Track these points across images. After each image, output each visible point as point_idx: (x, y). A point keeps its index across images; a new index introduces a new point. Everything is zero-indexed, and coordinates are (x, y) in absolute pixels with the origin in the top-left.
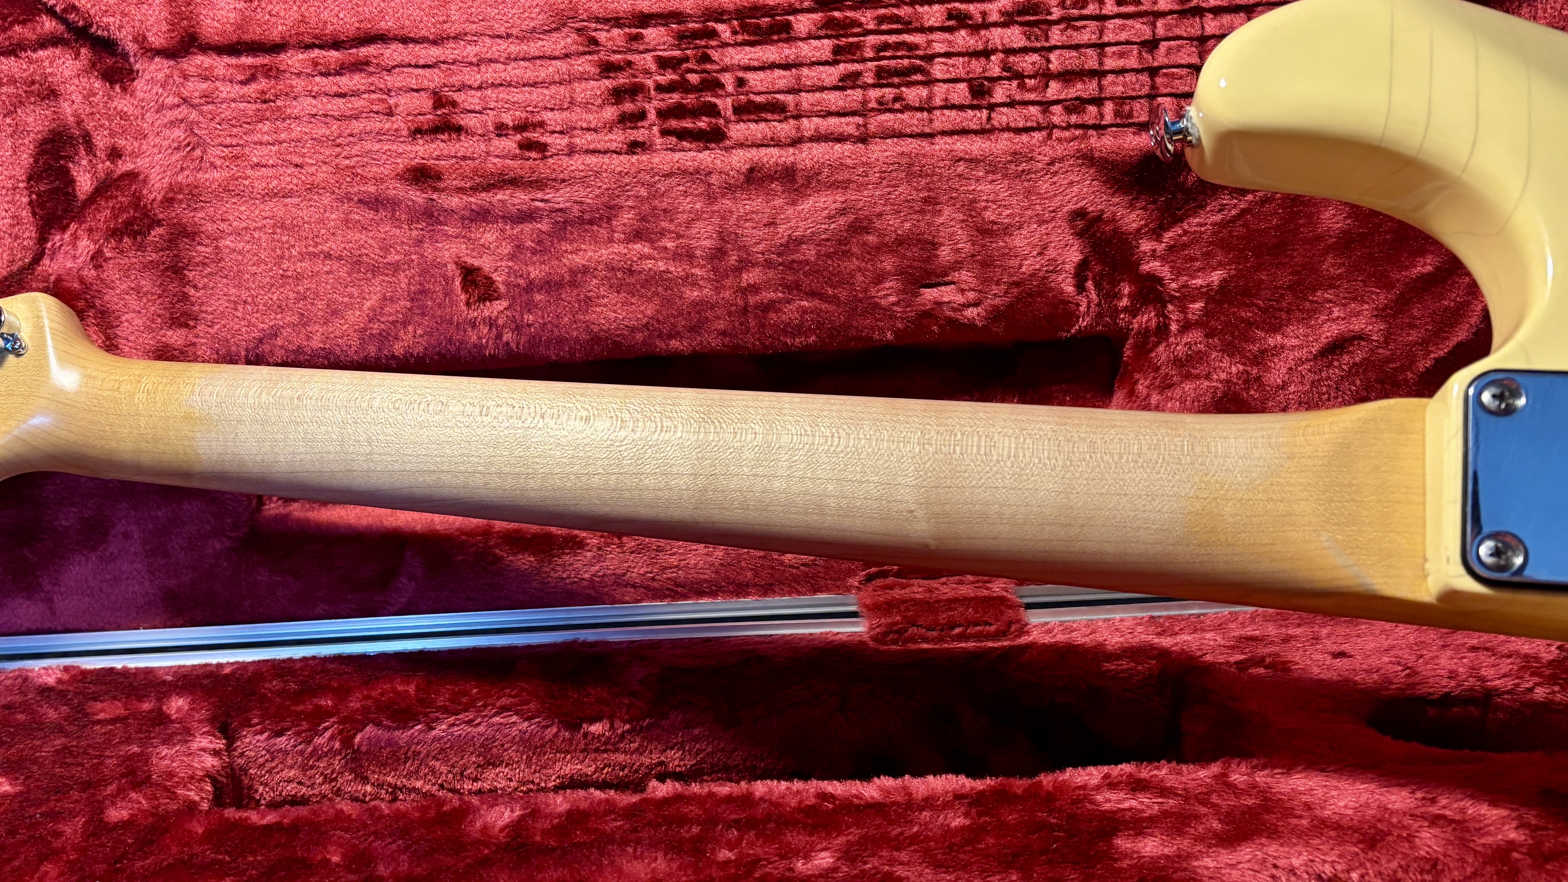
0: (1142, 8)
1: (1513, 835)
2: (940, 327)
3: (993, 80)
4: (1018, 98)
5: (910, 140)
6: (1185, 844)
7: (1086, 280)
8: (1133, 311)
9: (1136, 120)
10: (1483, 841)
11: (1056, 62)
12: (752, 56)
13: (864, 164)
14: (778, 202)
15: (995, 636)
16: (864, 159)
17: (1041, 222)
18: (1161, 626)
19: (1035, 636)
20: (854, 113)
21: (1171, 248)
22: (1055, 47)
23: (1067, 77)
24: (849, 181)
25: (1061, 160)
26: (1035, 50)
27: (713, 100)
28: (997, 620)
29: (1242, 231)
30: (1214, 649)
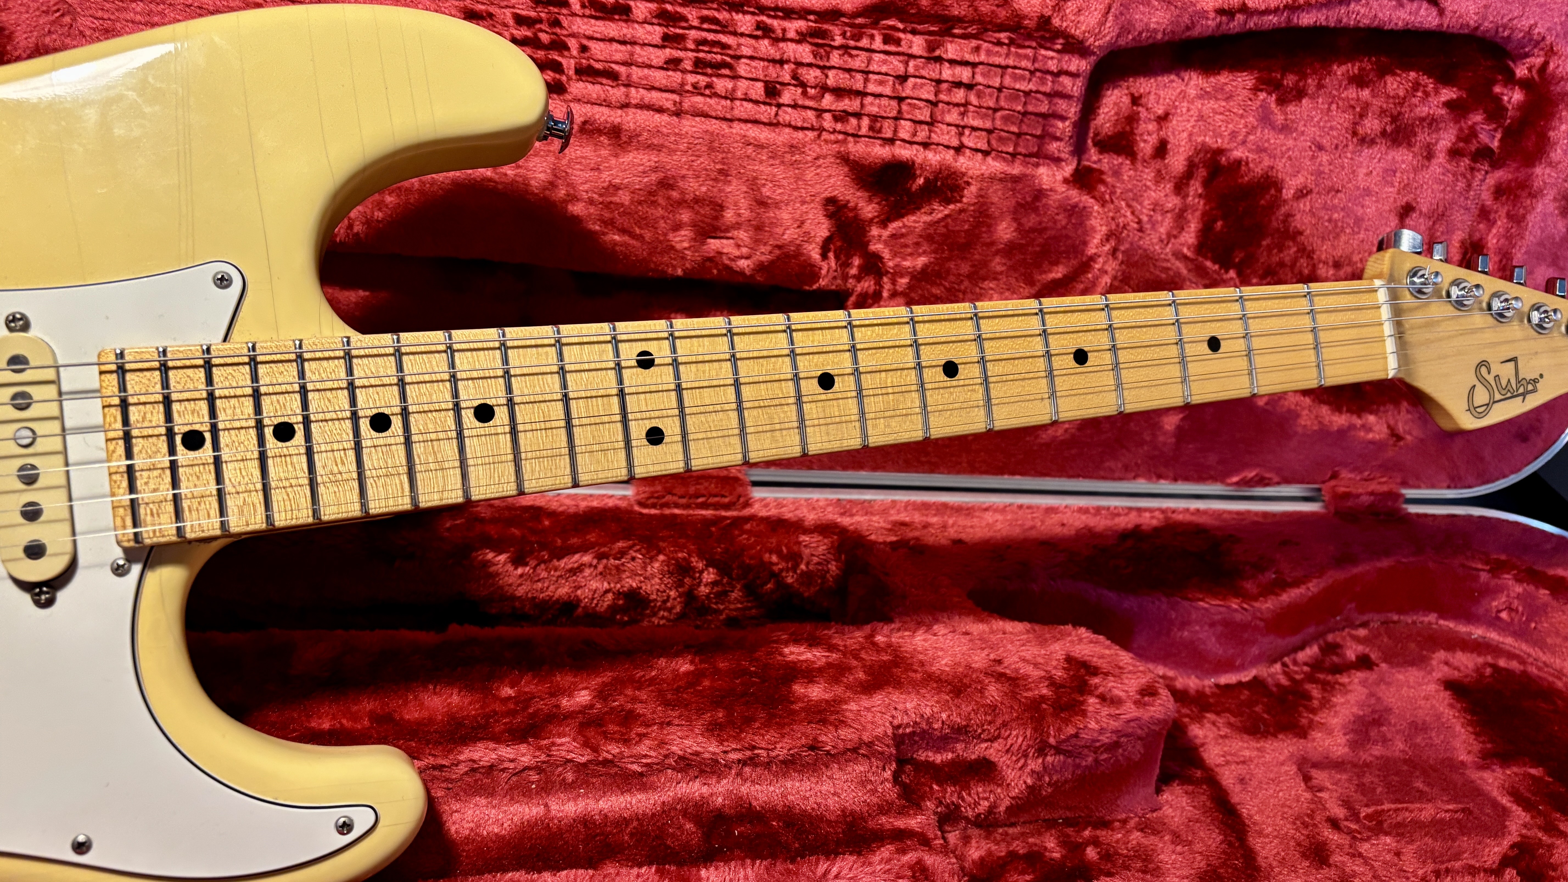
0: (900, 49)
1: (1045, 691)
2: (719, 270)
3: (783, 84)
4: (800, 102)
5: (714, 121)
6: (839, 690)
7: (829, 250)
8: (858, 278)
9: (883, 136)
10: (1025, 694)
11: (833, 79)
12: (596, 29)
13: (676, 134)
14: (604, 152)
15: (727, 507)
16: (677, 131)
17: (803, 203)
18: (844, 507)
19: (756, 509)
20: (673, 91)
21: (893, 236)
22: (833, 67)
23: (839, 92)
24: (662, 146)
25: (825, 157)
26: (818, 67)
27: (560, 59)
28: (731, 494)
29: (944, 230)
30: (877, 529)
